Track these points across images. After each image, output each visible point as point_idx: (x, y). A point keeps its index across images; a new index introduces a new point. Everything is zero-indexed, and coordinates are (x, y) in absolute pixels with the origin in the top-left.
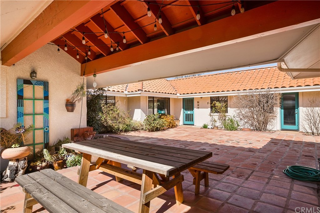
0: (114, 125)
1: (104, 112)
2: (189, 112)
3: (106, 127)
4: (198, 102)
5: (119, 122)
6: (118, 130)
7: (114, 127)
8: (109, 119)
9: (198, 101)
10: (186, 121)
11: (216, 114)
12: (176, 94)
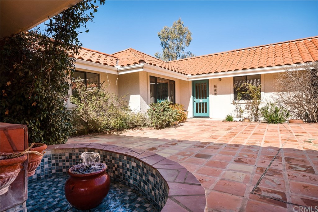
0: (100, 119)
1: (82, 98)
2: (201, 101)
3: (86, 123)
4: (215, 86)
5: (109, 115)
6: (107, 128)
7: (101, 123)
8: (91, 109)
9: (215, 84)
10: (197, 112)
11: (242, 101)
12: (187, 75)
